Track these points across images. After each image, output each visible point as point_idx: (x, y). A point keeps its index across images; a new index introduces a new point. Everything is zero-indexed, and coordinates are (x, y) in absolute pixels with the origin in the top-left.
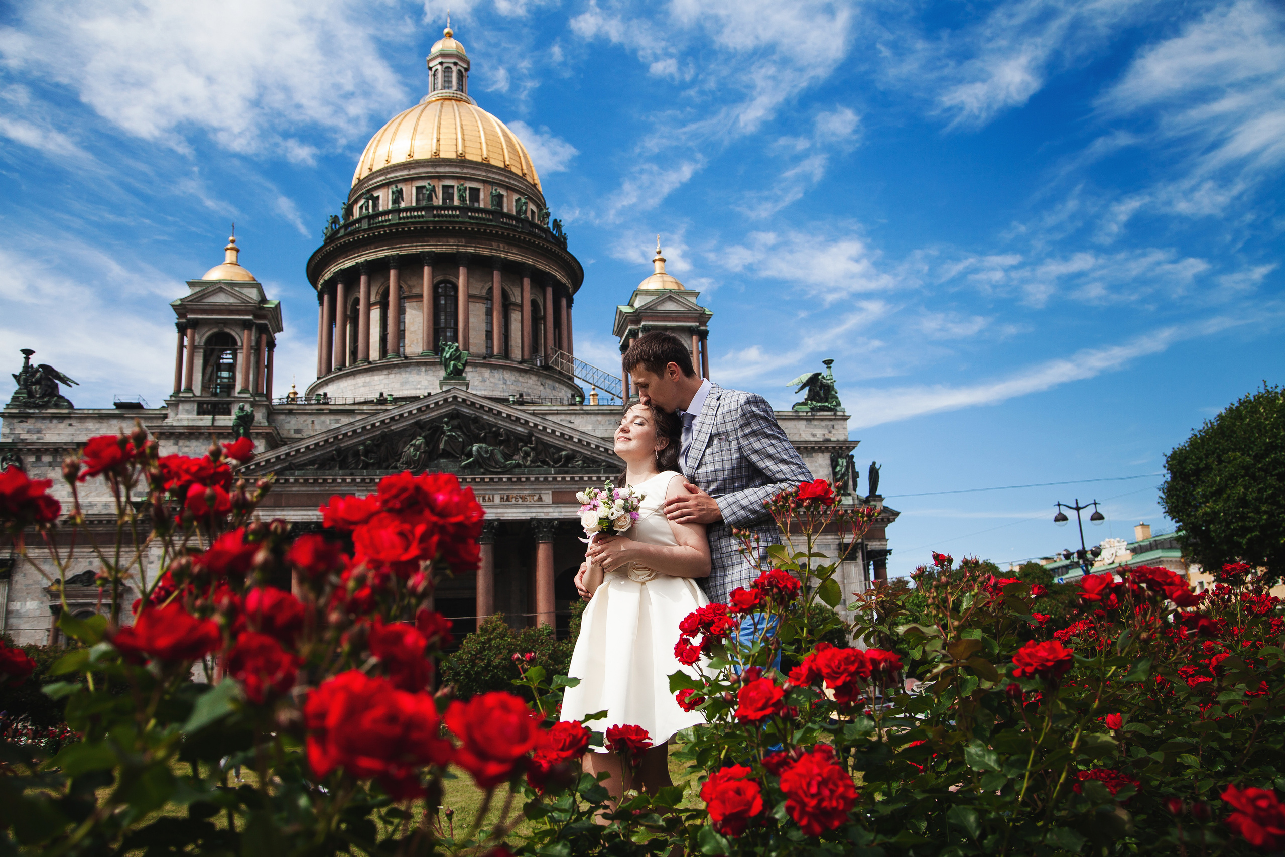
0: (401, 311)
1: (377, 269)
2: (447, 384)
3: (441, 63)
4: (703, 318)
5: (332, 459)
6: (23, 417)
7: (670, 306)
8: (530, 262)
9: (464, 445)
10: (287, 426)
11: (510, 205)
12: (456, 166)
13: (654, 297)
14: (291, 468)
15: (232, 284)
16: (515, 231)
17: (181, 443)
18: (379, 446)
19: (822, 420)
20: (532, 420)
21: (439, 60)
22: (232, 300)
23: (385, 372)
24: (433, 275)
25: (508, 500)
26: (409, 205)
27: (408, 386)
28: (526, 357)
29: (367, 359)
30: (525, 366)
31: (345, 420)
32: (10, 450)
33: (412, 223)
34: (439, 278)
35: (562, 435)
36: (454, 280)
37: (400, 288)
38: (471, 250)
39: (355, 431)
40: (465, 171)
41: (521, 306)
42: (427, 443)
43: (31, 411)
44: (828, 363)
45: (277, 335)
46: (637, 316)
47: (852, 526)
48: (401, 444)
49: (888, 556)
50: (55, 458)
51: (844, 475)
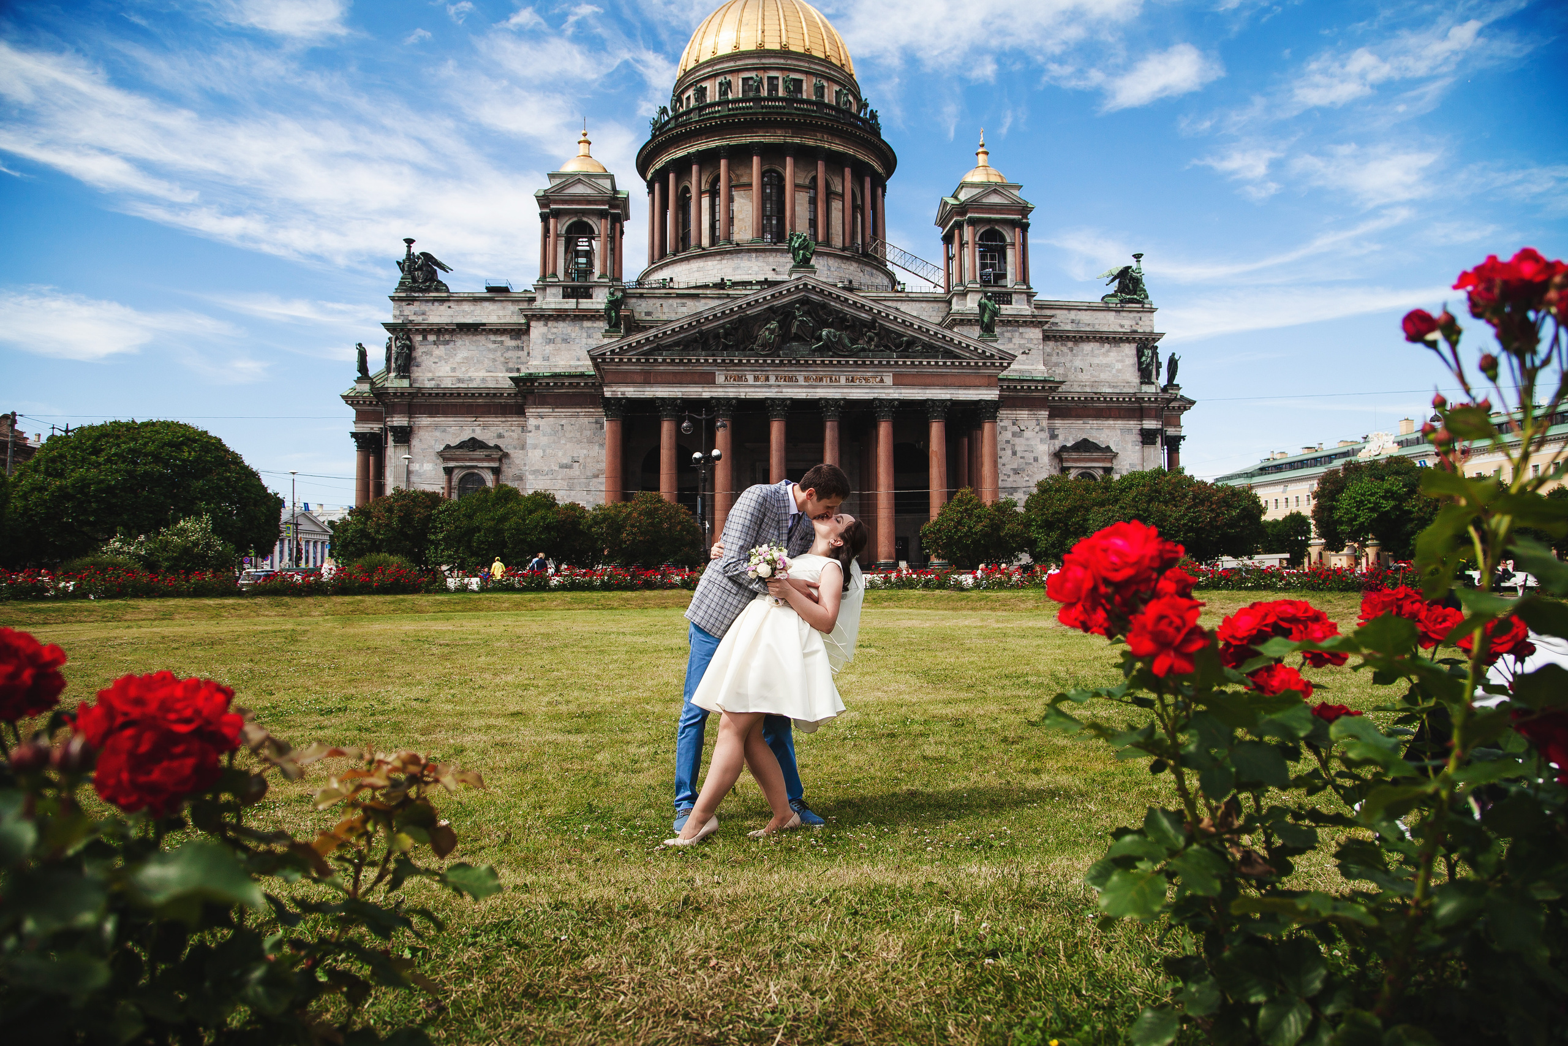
0: (730, 199)
1: (708, 159)
2: (797, 272)
4: (1025, 210)
5: (695, 340)
6: (410, 300)
7: (995, 199)
8: (851, 152)
9: (814, 330)
10: (638, 309)
11: (829, 97)
12: (780, 58)
13: (980, 190)
14: (659, 349)
15: (589, 176)
16: (839, 122)
17: (550, 324)
18: (736, 329)
19: (1130, 311)
20: (876, 307)
22: (589, 191)
23: (718, 258)
24: (762, 164)
25: (852, 381)
26: (735, 97)
27: (739, 272)
28: (847, 245)
29: (699, 245)
30: (847, 254)
31: (701, 306)
32: (402, 330)
33: (743, 115)
34: (766, 167)
35: (904, 321)
36: (780, 169)
37: (730, 180)
38: (797, 140)
39: (715, 316)
40: (789, 62)
41: (842, 196)
42: (780, 328)
43: (416, 295)
44: (1138, 257)
45: (625, 223)
46: (962, 209)
47: (1153, 413)
48: (756, 328)
49: (1182, 442)
50: (438, 337)
51: (1148, 365)
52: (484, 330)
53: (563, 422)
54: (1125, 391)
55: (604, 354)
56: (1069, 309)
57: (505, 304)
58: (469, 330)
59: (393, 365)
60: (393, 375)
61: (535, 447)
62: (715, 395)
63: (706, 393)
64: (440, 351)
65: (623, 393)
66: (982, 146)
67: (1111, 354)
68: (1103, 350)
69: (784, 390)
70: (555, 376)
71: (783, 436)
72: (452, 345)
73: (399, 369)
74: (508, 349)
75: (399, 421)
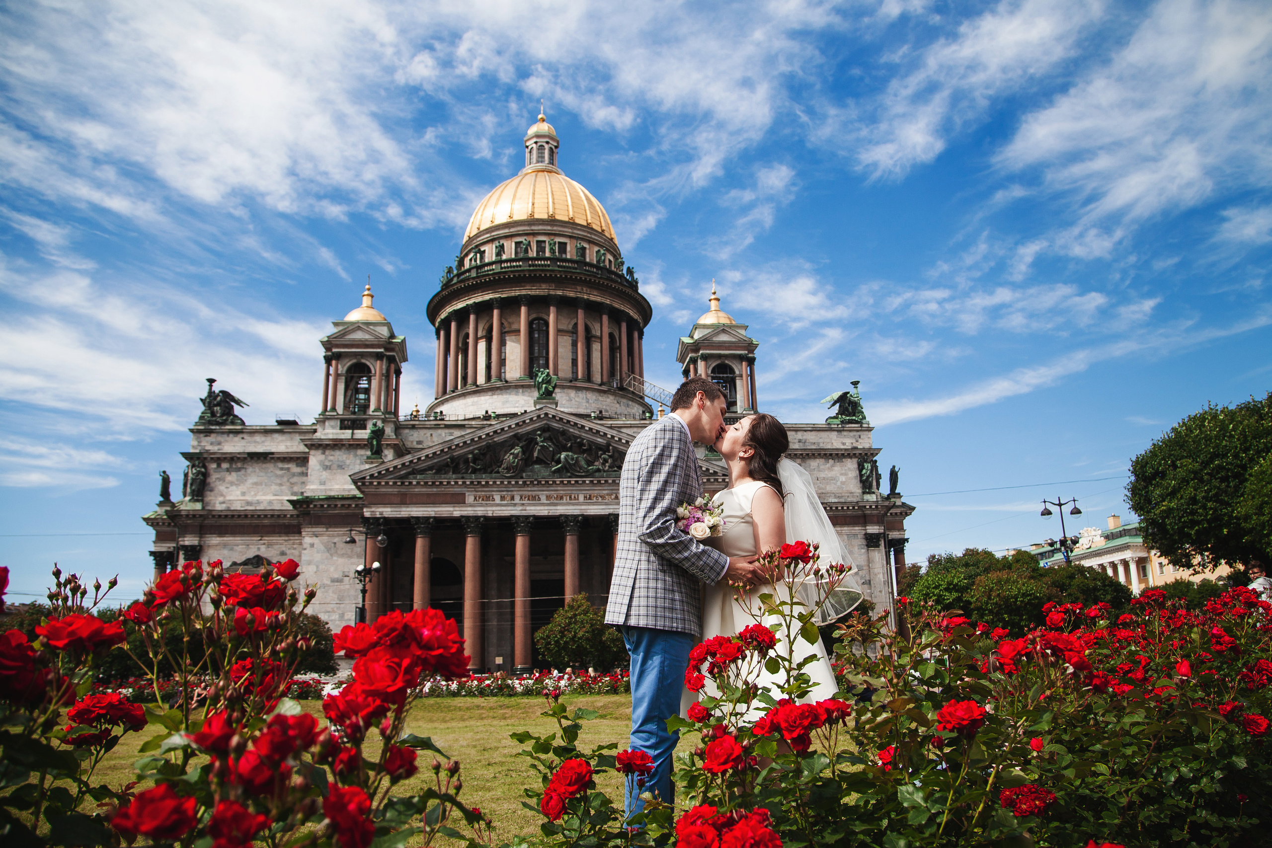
0: (502, 343)
1: (483, 309)
2: (540, 403)
3: (536, 143)
4: (751, 347)
5: (447, 465)
6: (207, 432)
7: (724, 338)
8: (608, 302)
9: (554, 453)
10: (411, 439)
11: (591, 256)
12: (547, 225)
13: (710, 330)
14: (414, 472)
15: (368, 324)
16: (595, 277)
17: (327, 452)
18: (484, 454)
19: (850, 431)
20: (610, 433)
21: (535, 140)
22: (367, 337)
23: (490, 393)
24: (529, 314)
25: (590, 498)
26: (509, 257)
27: (508, 405)
28: (605, 380)
29: (475, 383)
30: (604, 388)
31: (457, 433)
32: (198, 458)
33: (512, 272)
34: (534, 316)
36: (545, 317)
37: (501, 325)
38: (560, 293)
39: (465, 443)
40: (555, 228)
41: (601, 338)
42: (524, 452)
43: (213, 427)
44: (855, 384)
45: (403, 364)
46: (696, 347)
47: (875, 519)
48: (502, 453)
49: (906, 544)
50: (231, 464)
51: (868, 477)
52: (272, 458)
53: (336, 540)
54: (849, 500)
55: (364, 478)
56: (796, 431)
57: (293, 435)
58: (259, 458)
59: (189, 490)
60: (188, 498)
61: (309, 563)
62: (465, 513)
63: (457, 511)
64: (232, 477)
65: (381, 513)
66: (714, 293)
67: (836, 468)
68: (828, 465)
69: (528, 508)
70: (329, 498)
71: (527, 550)
72: (243, 472)
73: (193, 493)
74: (294, 475)
75: (189, 540)
